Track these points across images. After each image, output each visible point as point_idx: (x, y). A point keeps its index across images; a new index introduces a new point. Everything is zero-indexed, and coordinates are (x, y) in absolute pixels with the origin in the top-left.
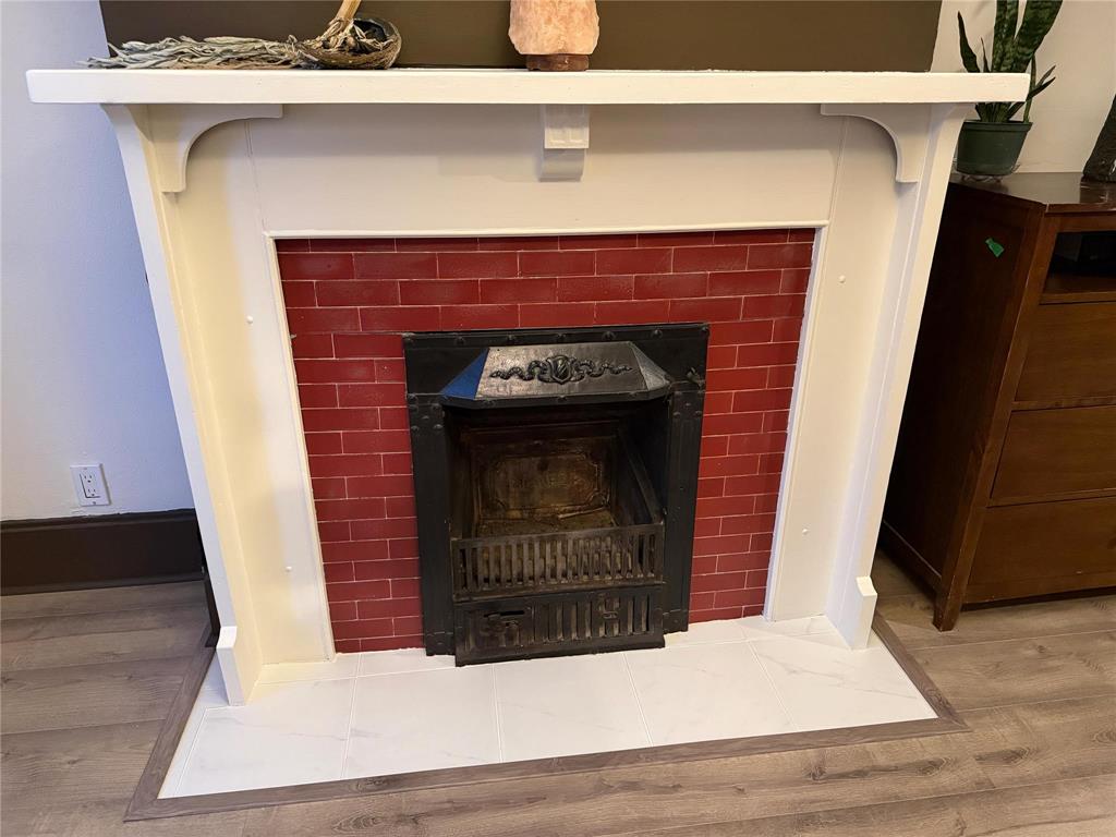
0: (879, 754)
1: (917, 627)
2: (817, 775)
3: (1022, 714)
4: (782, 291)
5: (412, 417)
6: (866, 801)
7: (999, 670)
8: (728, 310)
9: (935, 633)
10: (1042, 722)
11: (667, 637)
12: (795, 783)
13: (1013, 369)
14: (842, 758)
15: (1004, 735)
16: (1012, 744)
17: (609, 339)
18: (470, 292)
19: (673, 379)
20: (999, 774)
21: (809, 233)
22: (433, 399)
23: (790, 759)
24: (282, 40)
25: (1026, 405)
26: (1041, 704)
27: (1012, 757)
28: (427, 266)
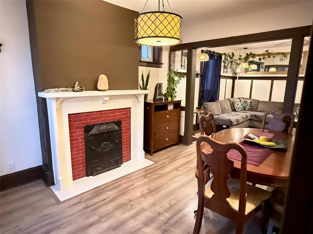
0: (151, 167)
1: (149, 156)
2: (146, 171)
3: (163, 160)
4: (128, 115)
5: (85, 138)
6: (152, 171)
7: (159, 157)
8: (123, 118)
9: (151, 156)
10: (165, 160)
11: (121, 165)
12: (144, 172)
13: (153, 121)
14: (147, 169)
15: (162, 162)
16: (163, 163)
18: (93, 119)
19: (118, 127)
20: (163, 165)
21: (130, 108)
22: (89, 134)
23: (142, 171)
24: (68, 88)
25: (155, 125)
26: (164, 159)
27: (163, 164)
28: (87, 116)
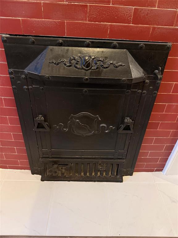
11: (124, 178)
17: (114, 47)
19: (146, 73)
22: (21, 73)
